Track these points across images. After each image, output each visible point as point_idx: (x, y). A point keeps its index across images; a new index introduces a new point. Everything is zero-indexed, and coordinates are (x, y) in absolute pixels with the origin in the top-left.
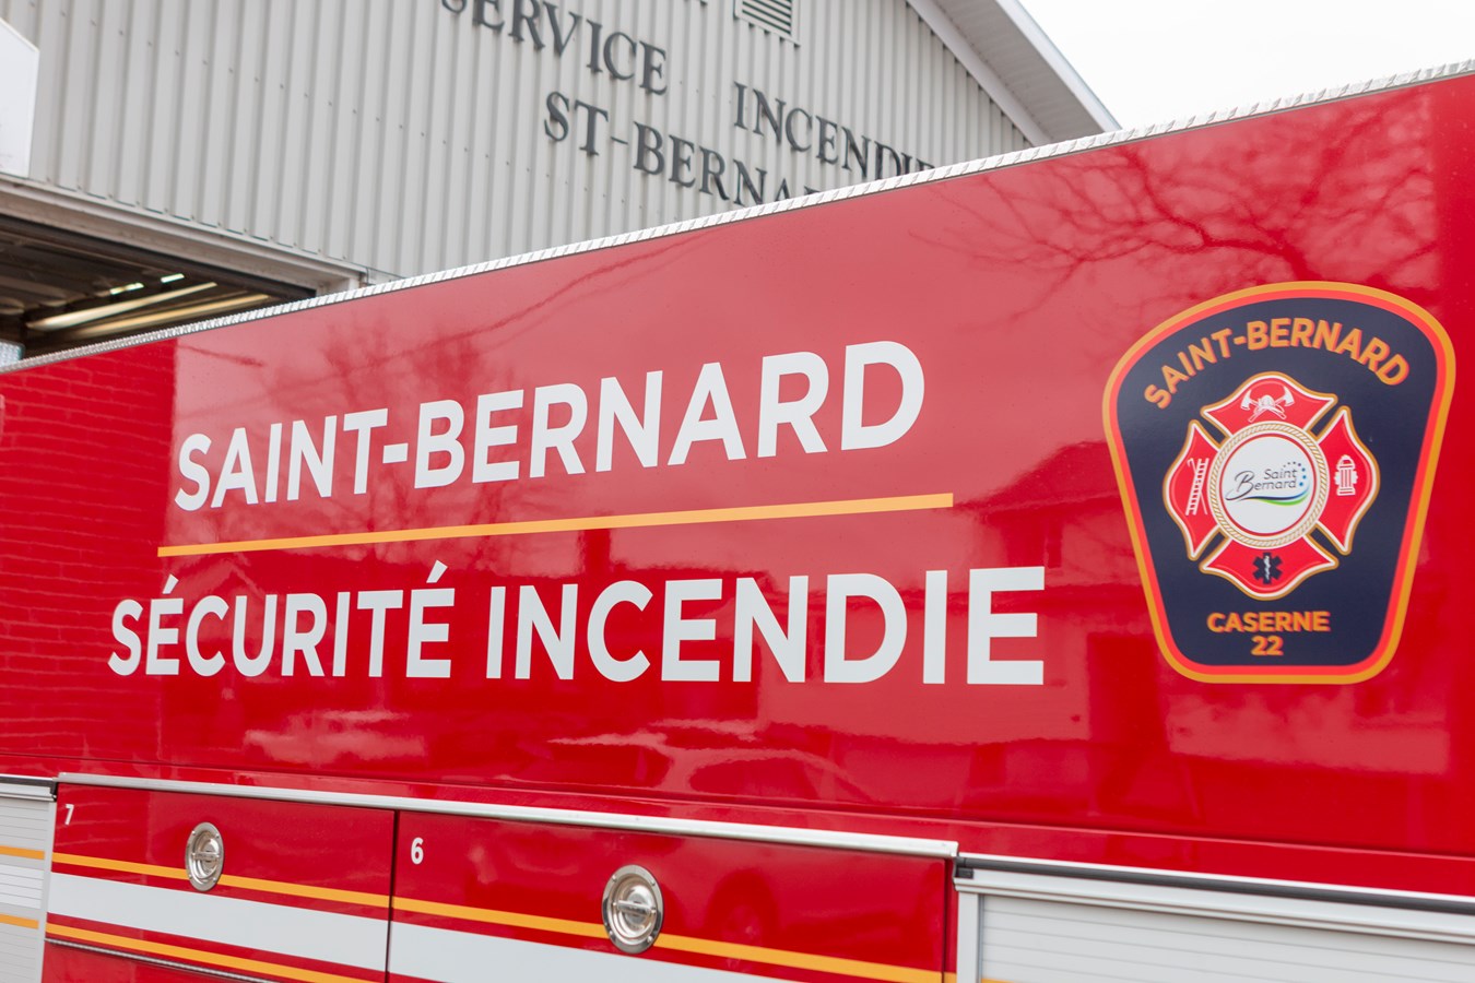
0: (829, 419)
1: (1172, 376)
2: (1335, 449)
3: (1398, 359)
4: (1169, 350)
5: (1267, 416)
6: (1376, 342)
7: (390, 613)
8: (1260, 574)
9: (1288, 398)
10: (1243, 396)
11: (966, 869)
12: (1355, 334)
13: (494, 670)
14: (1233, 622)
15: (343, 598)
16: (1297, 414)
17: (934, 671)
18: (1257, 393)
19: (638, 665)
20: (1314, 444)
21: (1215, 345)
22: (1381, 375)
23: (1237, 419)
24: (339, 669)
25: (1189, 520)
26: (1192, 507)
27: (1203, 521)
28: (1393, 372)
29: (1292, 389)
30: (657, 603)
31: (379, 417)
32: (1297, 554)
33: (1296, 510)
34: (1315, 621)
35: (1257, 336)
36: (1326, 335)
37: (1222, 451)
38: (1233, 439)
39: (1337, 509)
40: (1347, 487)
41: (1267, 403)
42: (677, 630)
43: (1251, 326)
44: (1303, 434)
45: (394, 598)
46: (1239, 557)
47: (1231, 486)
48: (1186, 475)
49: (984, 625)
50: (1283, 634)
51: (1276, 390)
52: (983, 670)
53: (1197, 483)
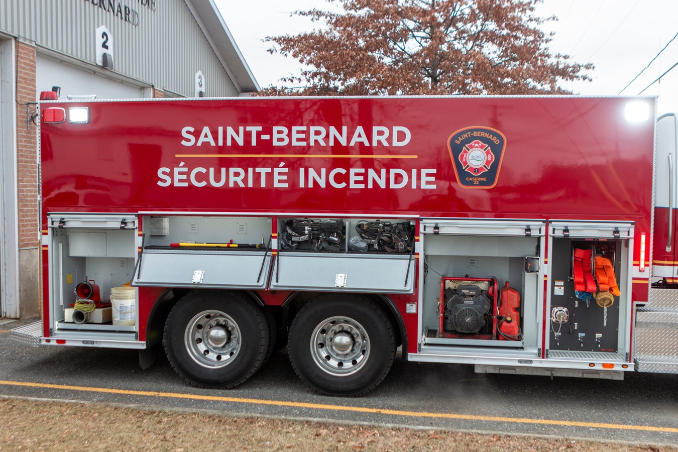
0: (390, 140)
1: (460, 139)
2: (488, 153)
3: (498, 140)
4: (460, 134)
5: (477, 147)
6: (494, 137)
7: (267, 173)
8: (475, 172)
9: (480, 145)
10: (473, 143)
11: (422, 219)
12: (491, 136)
13: (302, 185)
14: (471, 179)
15: (250, 170)
16: (482, 147)
17: (414, 186)
18: (475, 143)
19: (344, 185)
20: (484, 152)
21: (468, 134)
22: (495, 142)
23: (472, 147)
24: (250, 185)
25: (463, 163)
26: (464, 160)
27: (465, 163)
28: (497, 142)
29: (481, 143)
30: (348, 174)
31: (260, 128)
32: (481, 169)
33: (481, 162)
34: (484, 179)
35: (475, 134)
36: (487, 135)
37: (469, 152)
38: (471, 150)
39: (488, 162)
40: (489, 159)
41: (476, 145)
42: (353, 178)
43: (474, 132)
44: (483, 150)
45: (269, 170)
46: (471, 169)
47: (470, 158)
48: (462, 156)
49: (424, 179)
50: (479, 181)
51: (478, 143)
52: (424, 186)
53: (465, 157)
